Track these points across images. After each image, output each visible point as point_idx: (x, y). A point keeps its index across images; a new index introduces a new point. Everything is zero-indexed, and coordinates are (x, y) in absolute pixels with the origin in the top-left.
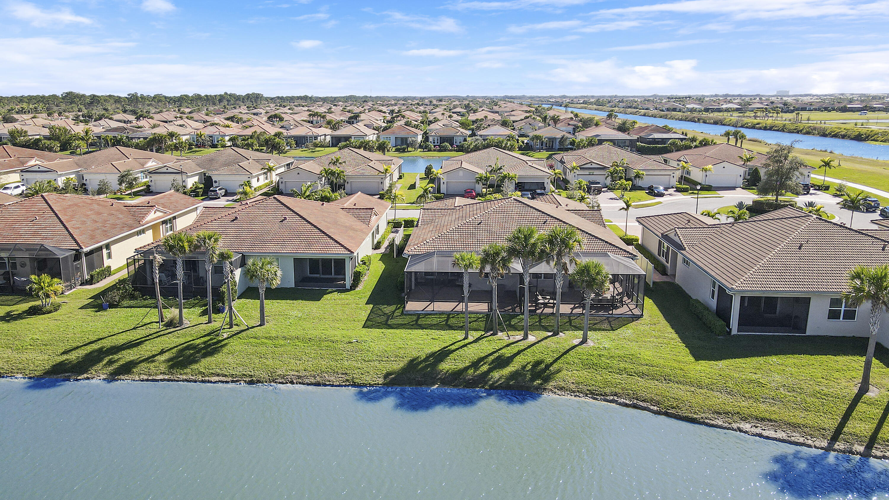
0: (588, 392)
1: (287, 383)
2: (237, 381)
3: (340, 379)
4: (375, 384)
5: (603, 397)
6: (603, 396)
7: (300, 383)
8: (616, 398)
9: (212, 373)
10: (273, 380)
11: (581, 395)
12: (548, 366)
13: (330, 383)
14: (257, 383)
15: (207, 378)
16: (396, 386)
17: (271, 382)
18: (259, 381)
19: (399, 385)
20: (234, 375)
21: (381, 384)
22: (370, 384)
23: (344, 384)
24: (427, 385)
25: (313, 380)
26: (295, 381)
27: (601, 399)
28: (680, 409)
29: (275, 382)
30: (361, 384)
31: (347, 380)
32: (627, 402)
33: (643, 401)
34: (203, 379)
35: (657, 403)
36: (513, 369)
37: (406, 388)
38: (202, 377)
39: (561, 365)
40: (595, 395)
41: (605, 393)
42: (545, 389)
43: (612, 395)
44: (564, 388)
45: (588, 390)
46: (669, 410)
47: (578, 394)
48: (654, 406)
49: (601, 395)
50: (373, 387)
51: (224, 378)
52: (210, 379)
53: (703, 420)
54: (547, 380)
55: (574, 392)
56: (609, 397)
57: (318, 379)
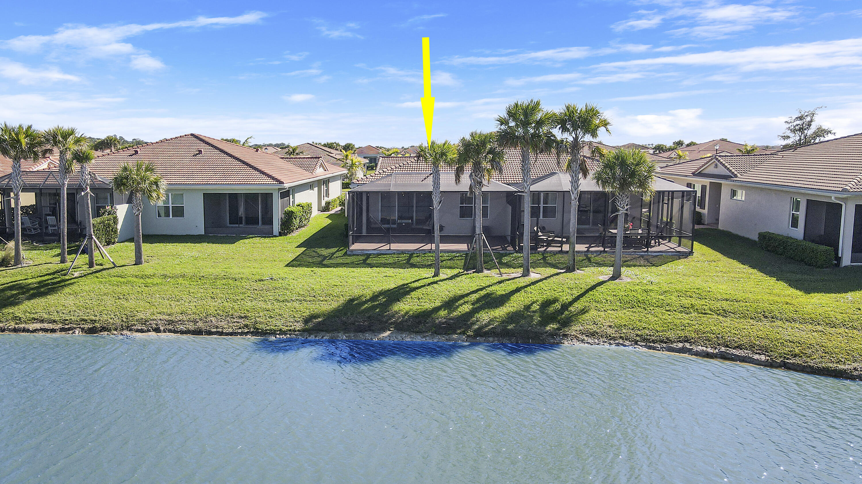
0: (638, 338)
1: (149, 331)
2: (69, 329)
3: (235, 324)
4: (290, 330)
5: (664, 345)
6: (666, 343)
7: (170, 331)
8: (687, 345)
9: (35, 319)
10: (128, 327)
11: (627, 343)
12: (565, 307)
13: (218, 330)
14: (101, 331)
15: (22, 326)
16: (323, 333)
17: (123, 329)
18: (104, 329)
19: (327, 331)
20: (67, 320)
21: (298, 331)
22: (281, 330)
23: (240, 331)
24: (373, 331)
25: (191, 327)
26: (162, 328)
27: (661, 348)
28: (809, 357)
29: (131, 330)
30: (266, 330)
31: (246, 326)
32: (709, 350)
33: (737, 347)
34: (17, 326)
35: (764, 350)
36: (511, 309)
37: (338, 336)
38: (17, 324)
39: (587, 304)
40: (650, 342)
41: (667, 338)
42: (565, 336)
43: (680, 342)
44: (597, 333)
45: (637, 335)
46: (788, 359)
47: (621, 341)
48: (759, 354)
49: (662, 341)
50: (286, 334)
51: (51, 325)
52: (27, 326)
53: (857, 372)
54: (567, 323)
55: (614, 339)
56: (675, 344)
57: (200, 324)
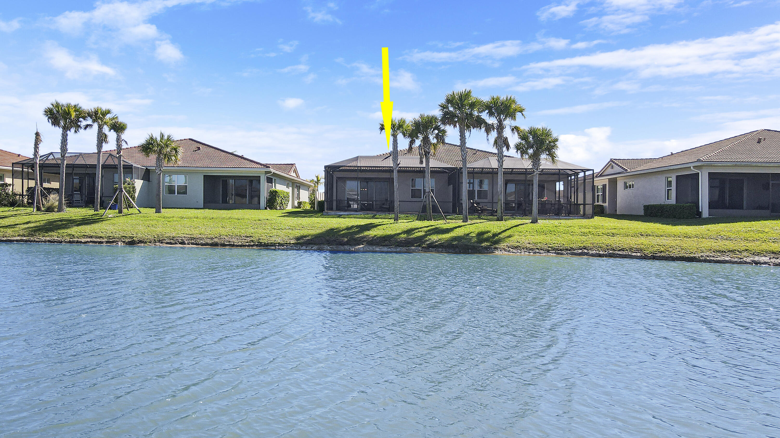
0: (550, 249)
1: (176, 243)
2: (113, 242)
3: (243, 240)
4: (287, 243)
5: (569, 252)
6: (570, 250)
7: (193, 244)
8: (586, 251)
9: (85, 236)
10: (159, 241)
11: (542, 251)
12: (496, 235)
13: (231, 243)
14: (138, 243)
15: (76, 239)
16: (313, 245)
17: (156, 242)
18: (141, 242)
19: (315, 244)
20: (111, 236)
21: (293, 244)
22: (279, 243)
23: (247, 244)
24: (350, 245)
25: (209, 241)
26: (186, 242)
27: (566, 253)
28: (670, 252)
29: (162, 243)
30: (268, 243)
31: (252, 241)
32: (601, 252)
33: (621, 250)
34: (71, 240)
35: (639, 250)
36: (455, 235)
37: (324, 247)
38: (71, 238)
39: (511, 233)
40: (559, 251)
41: (571, 248)
42: (496, 248)
43: (580, 249)
44: (519, 247)
45: (549, 247)
46: (656, 254)
47: (537, 251)
48: (636, 252)
49: (567, 250)
50: (283, 246)
51: (98, 239)
52: (79, 240)
53: (703, 258)
54: (498, 242)
55: (532, 249)
56: (577, 251)
57: (216, 240)
